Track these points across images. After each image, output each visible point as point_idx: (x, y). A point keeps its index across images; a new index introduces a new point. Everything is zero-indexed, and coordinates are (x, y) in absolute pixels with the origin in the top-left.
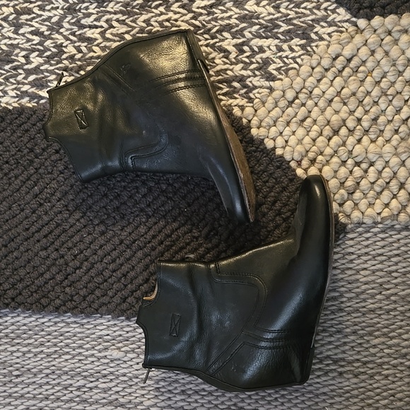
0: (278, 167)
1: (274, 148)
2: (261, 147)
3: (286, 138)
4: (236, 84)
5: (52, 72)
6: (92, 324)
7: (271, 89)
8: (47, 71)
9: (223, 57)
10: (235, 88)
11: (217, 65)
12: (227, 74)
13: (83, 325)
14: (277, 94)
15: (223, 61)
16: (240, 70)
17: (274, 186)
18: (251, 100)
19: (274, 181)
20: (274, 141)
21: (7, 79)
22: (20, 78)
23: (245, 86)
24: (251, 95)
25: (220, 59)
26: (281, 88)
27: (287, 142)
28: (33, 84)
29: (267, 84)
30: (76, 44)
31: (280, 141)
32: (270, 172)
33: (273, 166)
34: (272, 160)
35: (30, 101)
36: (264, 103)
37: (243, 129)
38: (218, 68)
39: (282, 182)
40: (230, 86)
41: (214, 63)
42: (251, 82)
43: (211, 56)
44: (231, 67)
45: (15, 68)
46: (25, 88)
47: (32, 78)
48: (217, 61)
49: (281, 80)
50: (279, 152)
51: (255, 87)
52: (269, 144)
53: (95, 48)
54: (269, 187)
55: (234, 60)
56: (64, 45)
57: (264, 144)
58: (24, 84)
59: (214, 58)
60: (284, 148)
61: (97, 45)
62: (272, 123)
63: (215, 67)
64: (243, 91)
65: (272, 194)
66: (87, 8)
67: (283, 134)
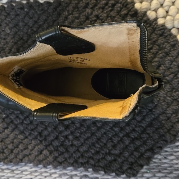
0: (161, 35)
1: (156, 19)
2: (145, 19)
3: (166, 8)
6: (19, 170)
13: (13, 171)
17: (157, 52)
19: (157, 47)
20: (156, 12)
27: (167, 12)
31: (161, 12)
32: (154, 40)
33: (156, 34)
34: (154, 30)
37: (127, 4)
39: (165, 48)
50: (160, 21)
52: (151, 15)
54: (153, 54)
57: (147, 16)
60: (165, 17)
65: (156, 59)
67: (164, 5)
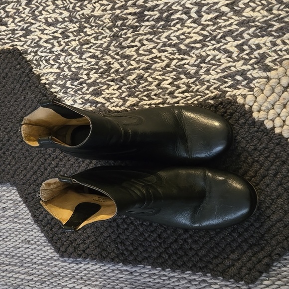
0: (278, 144)
1: (274, 128)
2: (262, 128)
3: (283, 118)
4: (239, 78)
5: (104, 84)
6: (138, 272)
7: (268, 79)
8: (101, 83)
9: (227, 56)
10: (238, 81)
11: (223, 63)
12: (231, 70)
13: (131, 273)
14: (273, 82)
15: (227, 60)
16: (242, 66)
17: (274, 161)
18: (251, 89)
19: (275, 156)
20: (273, 121)
21: (76, 92)
22: (84, 90)
23: (246, 78)
24: (252, 85)
25: (225, 58)
26: (276, 76)
27: (284, 121)
28: (92, 94)
29: (265, 74)
30: (119, 61)
31: (278, 122)
32: (271, 148)
33: (273, 143)
34: (271, 139)
35: (91, 106)
36: (262, 91)
37: (245, 114)
38: (223, 67)
39: (282, 157)
40: (234, 79)
41: (220, 62)
42: (251, 74)
43: (217, 58)
44: (234, 64)
45: (81, 84)
46: (87, 97)
47: (91, 89)
48: (222, 61)
49: (277, 70)
50: (277, 131)
51: (255, 78)
52: (268, 125)
53: (132, 63)
54: (270, 162)
55: (236, 58)
56: (111, 63)
57: (265, 125)
58: (87, 94)
59: (219, 59)
60: (282, 127)
61: (134, 60)
62: (270, 107)
63: (220, 65)
64: (244, 83)
65: (273, 167)
66: (125, 34)
67: (281, 115)
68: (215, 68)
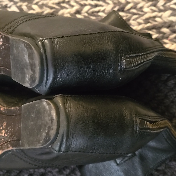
4: (165, 30)
9: (152, 5)
10: (164, 34)
11: (146, 13)
12: (156, 21)
15: (152, 10)
16: (169, 16)
23: (174, 31)
25: (148, 7)
30: (19, 4)
38: (146, 16)
40: (160, 32)
41: (142, 11)
43: (139, 6)
44: (160, 14)
48: (145, 10)
53: (35, 7)
55: (162, 8)
56: (8, 6)
59: (141, 8)
61: (36, 4)
63: (143, 15)
64: (172, 37)
68: (137, 18)
